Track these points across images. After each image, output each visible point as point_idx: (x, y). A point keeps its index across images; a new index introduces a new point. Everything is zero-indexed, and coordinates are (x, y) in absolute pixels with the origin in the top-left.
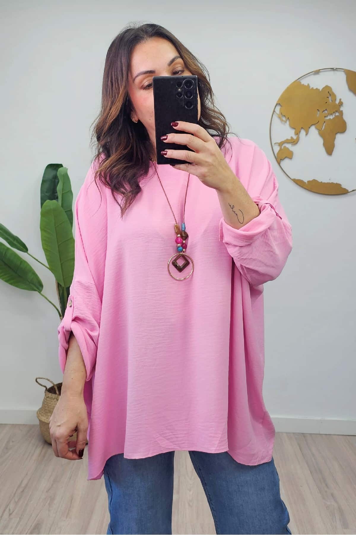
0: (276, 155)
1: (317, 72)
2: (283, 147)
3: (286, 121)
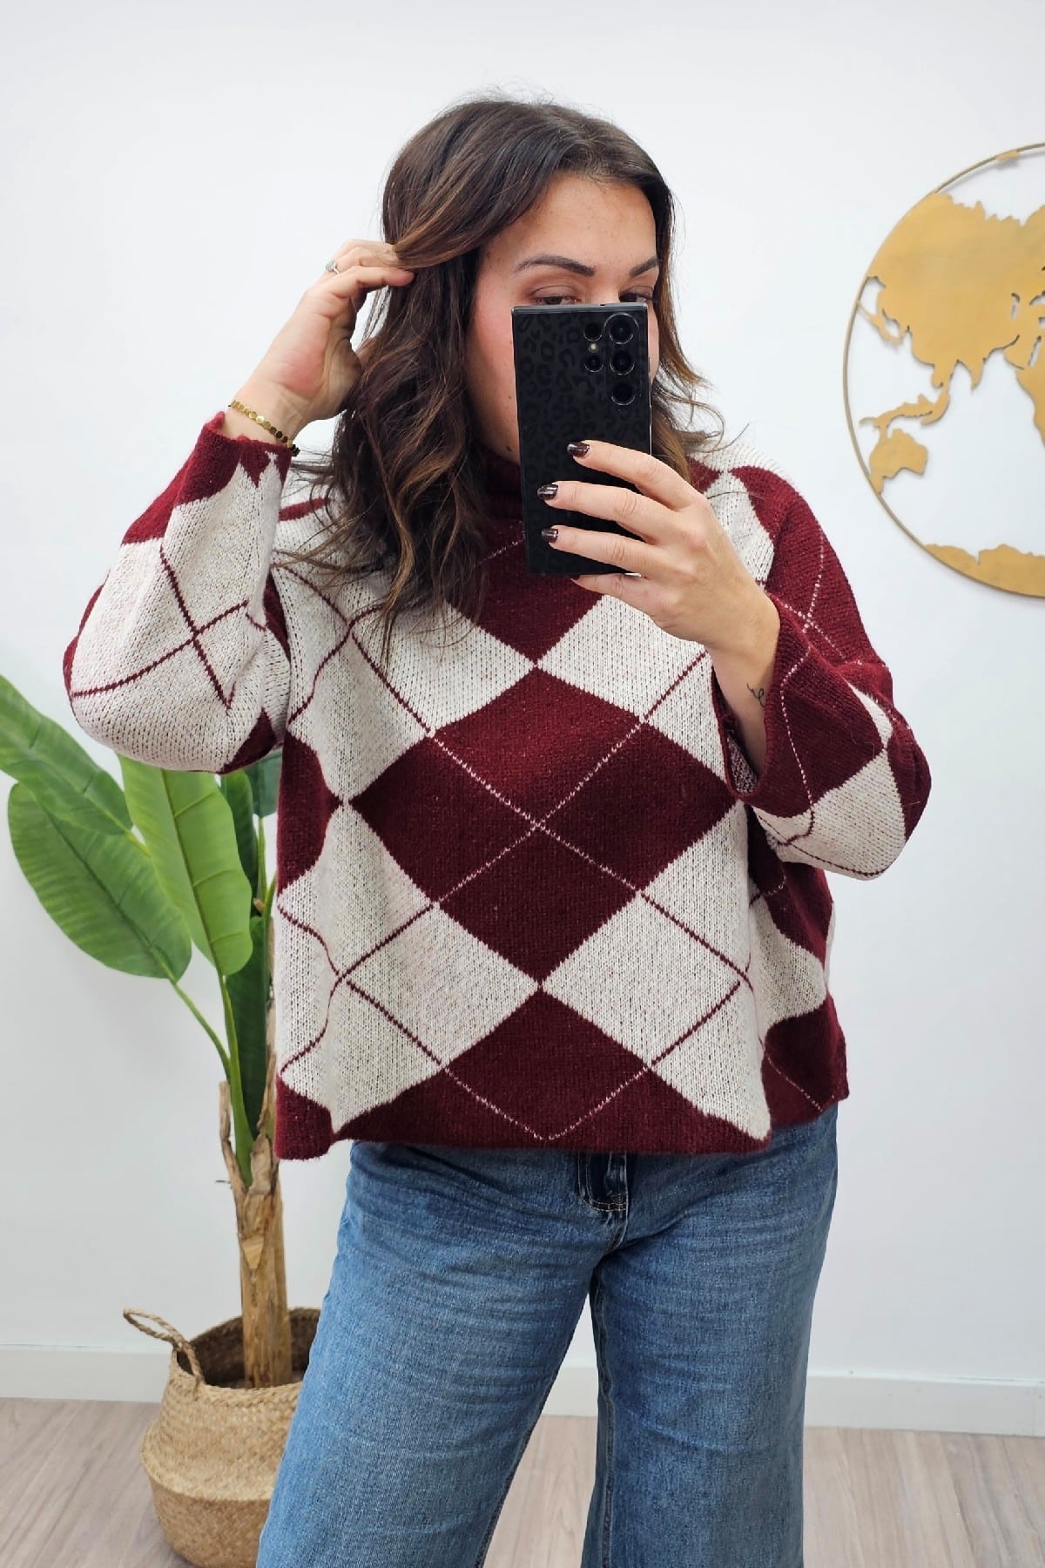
0: (867, 462)
1: (1009, 160)
2: (890, 433)
3: (901, 339)
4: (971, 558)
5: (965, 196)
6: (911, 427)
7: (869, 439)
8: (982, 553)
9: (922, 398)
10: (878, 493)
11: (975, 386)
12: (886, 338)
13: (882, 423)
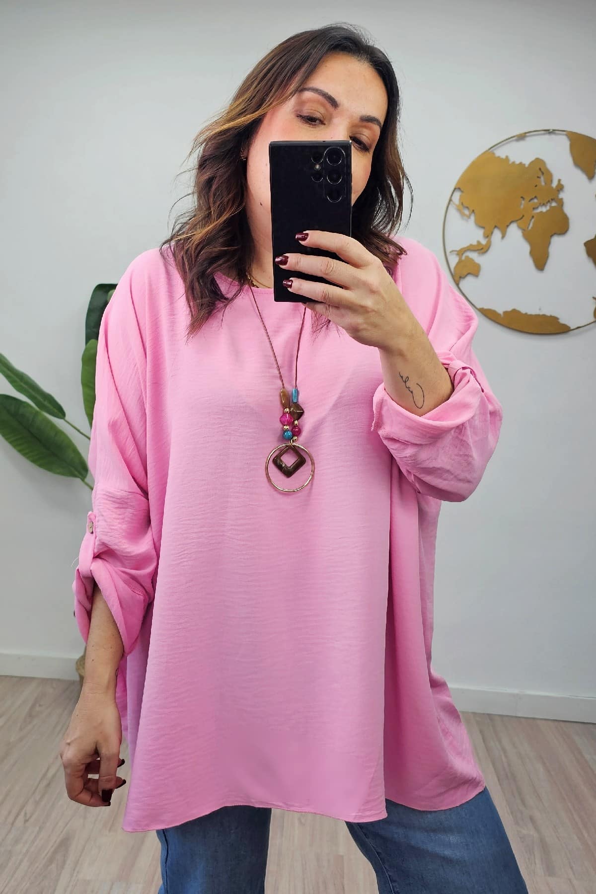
0: (452, 270)
1: (522, 137)
2: (463, 258)
3: (470, 215)
4: (499, 315)
5: (501, 153)
6: (474, 256)
7: (454, 260)
8: (504, 312)
9: (479, 242)
11: (503, 237)
12: (462, 215)
13: (460, 253)
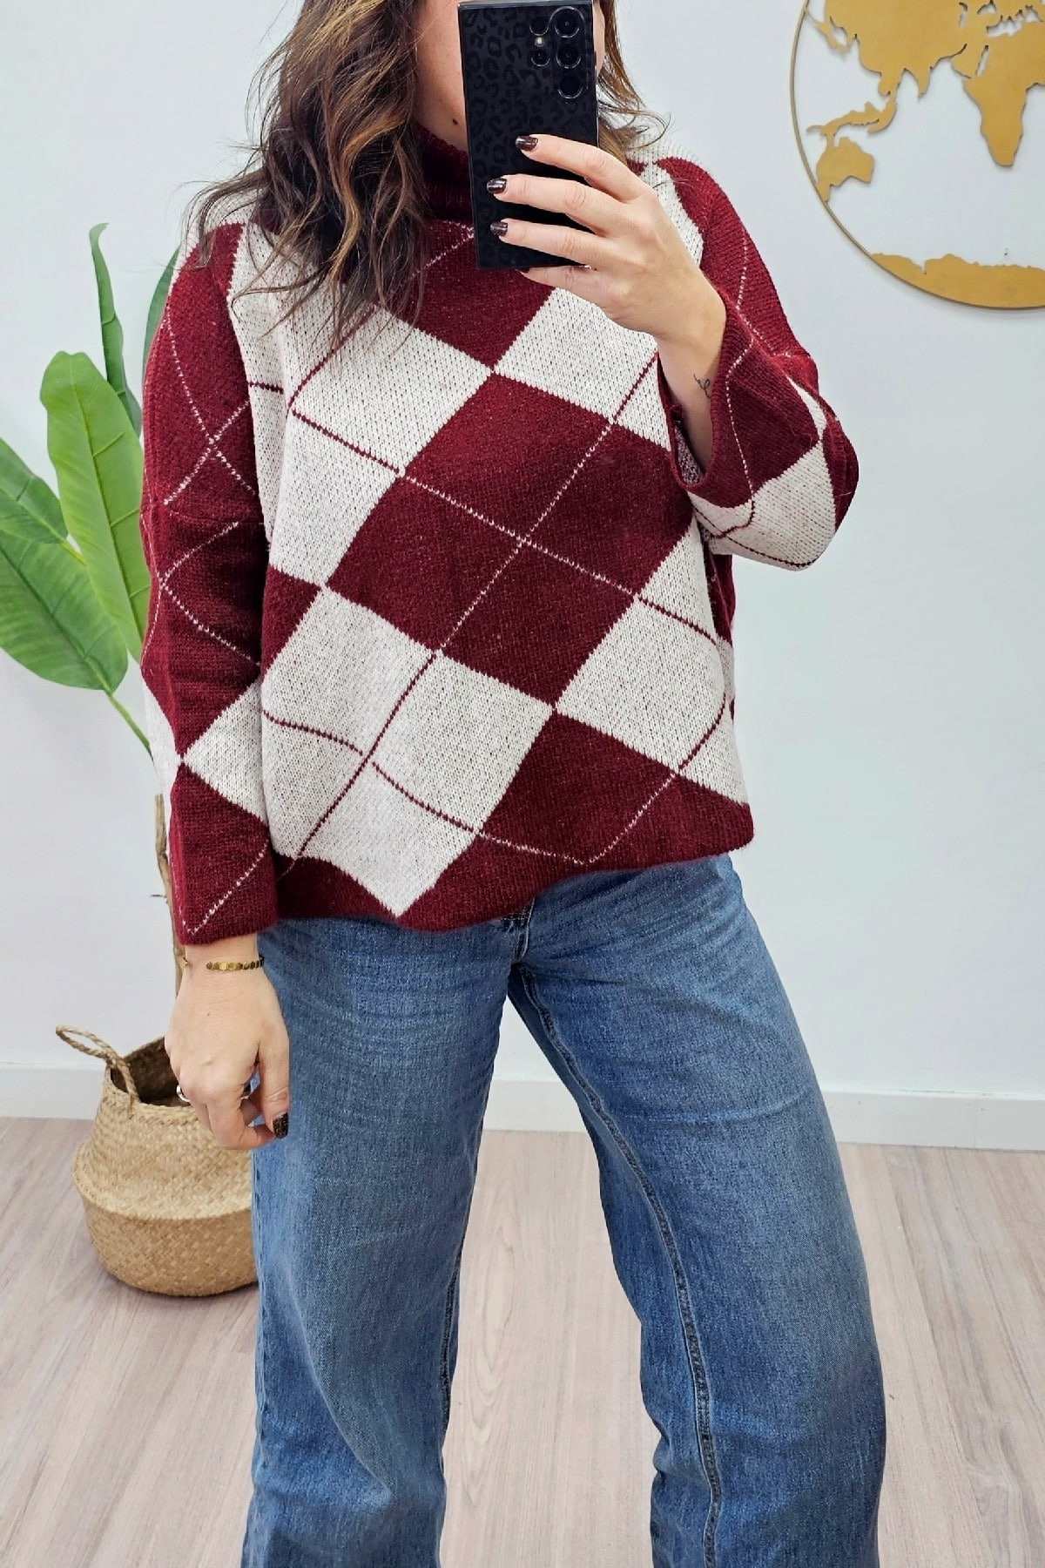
0: (813, 169)
2: (837, 142)
3: (849, 46)
4: (918, 267)
6: (858, 136)
7: (816, 147)
8: (928, 263)
9: (869, 106)
10: (825, 203)
11: (922, 95)
12: (833, 46)
13: (829, 131)
